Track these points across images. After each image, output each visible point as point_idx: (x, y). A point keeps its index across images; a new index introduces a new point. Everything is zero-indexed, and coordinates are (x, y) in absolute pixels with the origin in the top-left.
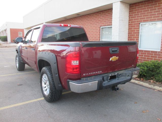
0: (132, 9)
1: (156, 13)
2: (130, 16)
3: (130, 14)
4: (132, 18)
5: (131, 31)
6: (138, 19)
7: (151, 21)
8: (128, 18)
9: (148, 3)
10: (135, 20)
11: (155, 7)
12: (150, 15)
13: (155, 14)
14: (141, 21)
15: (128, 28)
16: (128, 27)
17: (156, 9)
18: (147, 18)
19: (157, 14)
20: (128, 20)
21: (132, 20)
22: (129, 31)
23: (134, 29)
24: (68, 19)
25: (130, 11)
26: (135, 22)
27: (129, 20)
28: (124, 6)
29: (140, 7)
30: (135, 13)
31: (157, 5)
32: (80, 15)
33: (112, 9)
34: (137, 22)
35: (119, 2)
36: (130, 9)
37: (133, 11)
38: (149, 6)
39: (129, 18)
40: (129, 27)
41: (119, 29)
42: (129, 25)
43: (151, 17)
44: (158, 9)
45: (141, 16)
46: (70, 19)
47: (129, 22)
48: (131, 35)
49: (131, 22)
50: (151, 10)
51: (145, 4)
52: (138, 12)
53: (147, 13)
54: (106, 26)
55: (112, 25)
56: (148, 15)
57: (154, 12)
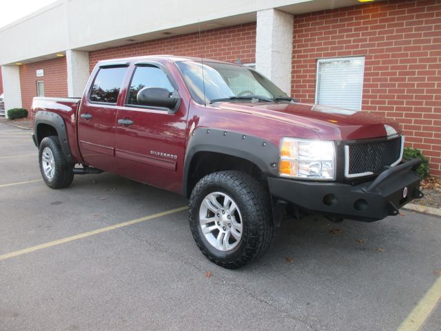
0: (300, 26)
1: (352, 39)
2: (294, 42)
3: (294, 37)
4: (299, 46)
5: (298, 77)
6: (313, 50)
7: (341, 55)
8: (291, 46)
9: (334, 16)
10: (305, 51)
11: (348, 25)
12: (339, 43)
13: (350, 41)
14: (320, 55)
15: (291, 70)
16: (291, 67)
17: (351, 30)
18: (332, 49)
19: (354, 41)
20: (291, 52)
21: (300, 51)
22: (293, 77)
23: (304, 71)
24: (137, 44)
25: (295, 32)
26: (307, 56)
27: (294, 52)
28: (282, 19)
29: (317, 24)
30: (307, 35)
31: (354, 21)
32: (170, 35)
33: (254, 23)
34: (311, 56)
35: (272, 10)
36: (295, 27)
37: (302, 31)
38: (337, 21)
39: (294, 47)
40: (293, 67)
41: (272, 72)
42: (293, 62)
43: (341, 48)
44: (356, 30)
45: (320, 44)
46: (143, 43)
47: (293, 57)
48: (297, 86)
49: (299, 57)
50: (340, 32)
51: (329, 17)
52: (312, 35)
53: (333, 38)
54: (249, 63)
55: (254, 62)
56: (334, 43)
57: (348, 36)
